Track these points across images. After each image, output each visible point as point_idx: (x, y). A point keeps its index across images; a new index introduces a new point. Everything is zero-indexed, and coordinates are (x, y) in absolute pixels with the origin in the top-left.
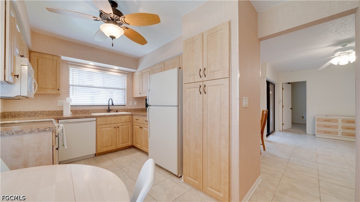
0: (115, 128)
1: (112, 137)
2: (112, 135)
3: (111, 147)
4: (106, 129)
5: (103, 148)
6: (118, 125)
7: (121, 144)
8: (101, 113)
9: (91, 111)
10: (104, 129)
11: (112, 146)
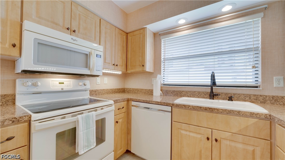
0: (208, 139)
1: (201, 157)
2: (201, 152)
6: (216, 134)
9: (184, 93)
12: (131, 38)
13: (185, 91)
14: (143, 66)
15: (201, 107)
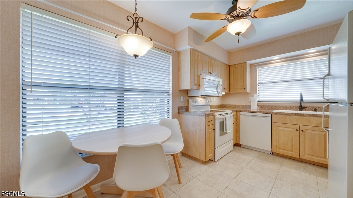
0: (297, 130)
1: (292, 141)
2: (292, 138)
3: (290, 152)
4: (283, 128)
5: (279, 149)
6: (302, 128)
7: (308, 155)
8: (290, 110)
10: (280, 128)
11: (292, 151)
12: (233, 69)
13: (278, 106)
14: (244, 89)
15: (292, 113)
